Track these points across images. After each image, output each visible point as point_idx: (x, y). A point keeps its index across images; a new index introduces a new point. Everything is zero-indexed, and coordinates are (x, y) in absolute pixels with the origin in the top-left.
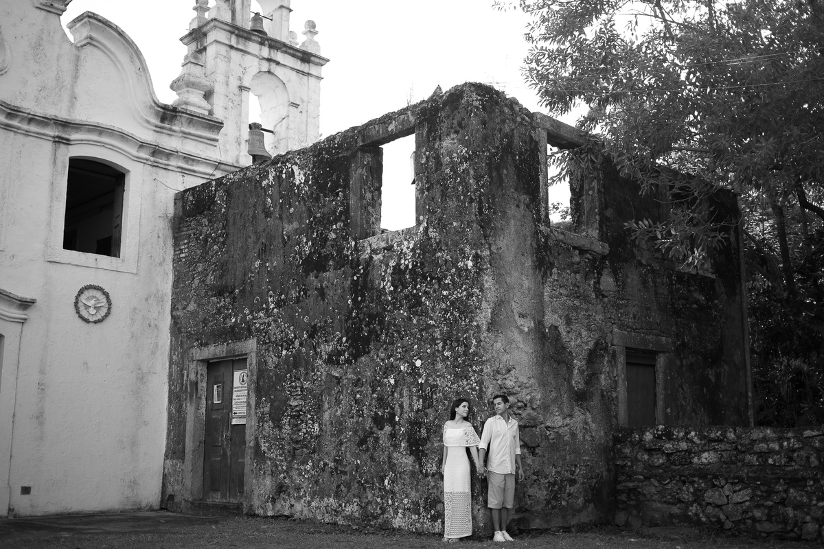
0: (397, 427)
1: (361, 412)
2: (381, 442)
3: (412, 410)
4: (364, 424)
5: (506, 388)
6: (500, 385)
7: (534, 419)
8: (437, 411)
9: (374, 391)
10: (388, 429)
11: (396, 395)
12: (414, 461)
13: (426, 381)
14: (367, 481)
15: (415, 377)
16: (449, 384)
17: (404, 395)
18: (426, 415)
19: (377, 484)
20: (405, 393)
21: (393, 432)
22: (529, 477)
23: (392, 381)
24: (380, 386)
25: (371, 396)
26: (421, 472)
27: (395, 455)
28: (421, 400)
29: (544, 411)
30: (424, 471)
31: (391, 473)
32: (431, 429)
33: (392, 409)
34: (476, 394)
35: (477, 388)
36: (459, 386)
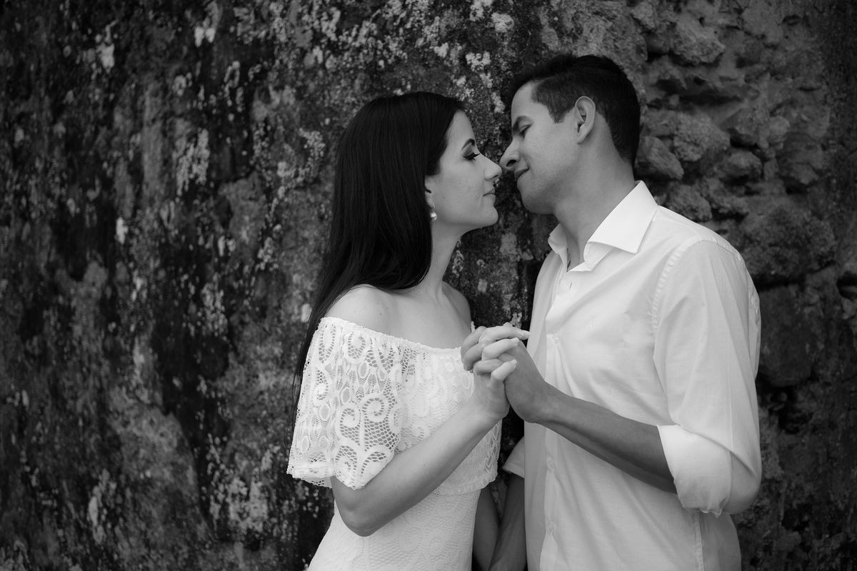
0: (121, 274)
1: (24, 201)
2: (78, 330)
3: (170, 194)
4: (32, 252)
8: (269, 192)
9: (58, 109)
10: (95, 273)
11: (118, 118)
12: (181, 442)
13: (222, 32)
14: (45, 487)
15: (181, 17)
16: (329, 28)
17: (148, 115)
18: (227, 214)
19: (71, 506)
20: (150, 106)
21: (109, 292)
23: (108, 59)
24: (72, 84)
25: (51, 133)
26: (205, 506)
27: (118, 399)
28: (204, 138)
30: (215, 509)
31: (105, 475)
32: (241, 294)
33: (108, 183)
34: (493, 68)
35: (502, 22)
36: (383, 31)
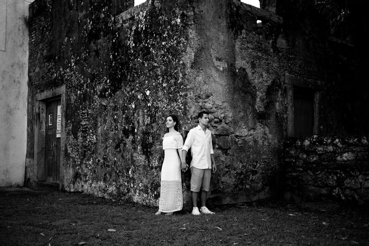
0: (136, 136)
1: (117, 127)
2: (127, 146)
3: (144, 125)
4: (118, 135)
5: (205, 109)
6: (201, 106)
7: (227, 130)
8: (158, 125)
9: (124, 113)
10: (131, 137)
11: (135, 115)
12: (145, 158)
13: (152, 105)
14: (120, 172)
15: (146, 102)
16: (165, 106)
17: (140, 115)
18: (152, 127)
19: (125, 174)
20: (141, 113)
21: (134, 139)
22: (222, 170)
23: (133, 106)
24: (127, 110)
25: (122, 117)
26: (149, 165)
27: (135, 154)
28: (149, 118)
29: (234, 125)
30: (151, 165)
31: (132, 166)
32: (155, 137)
33: (133, 124)
34: (182, 112)
35: (182, 107)
36: (171, 107)
